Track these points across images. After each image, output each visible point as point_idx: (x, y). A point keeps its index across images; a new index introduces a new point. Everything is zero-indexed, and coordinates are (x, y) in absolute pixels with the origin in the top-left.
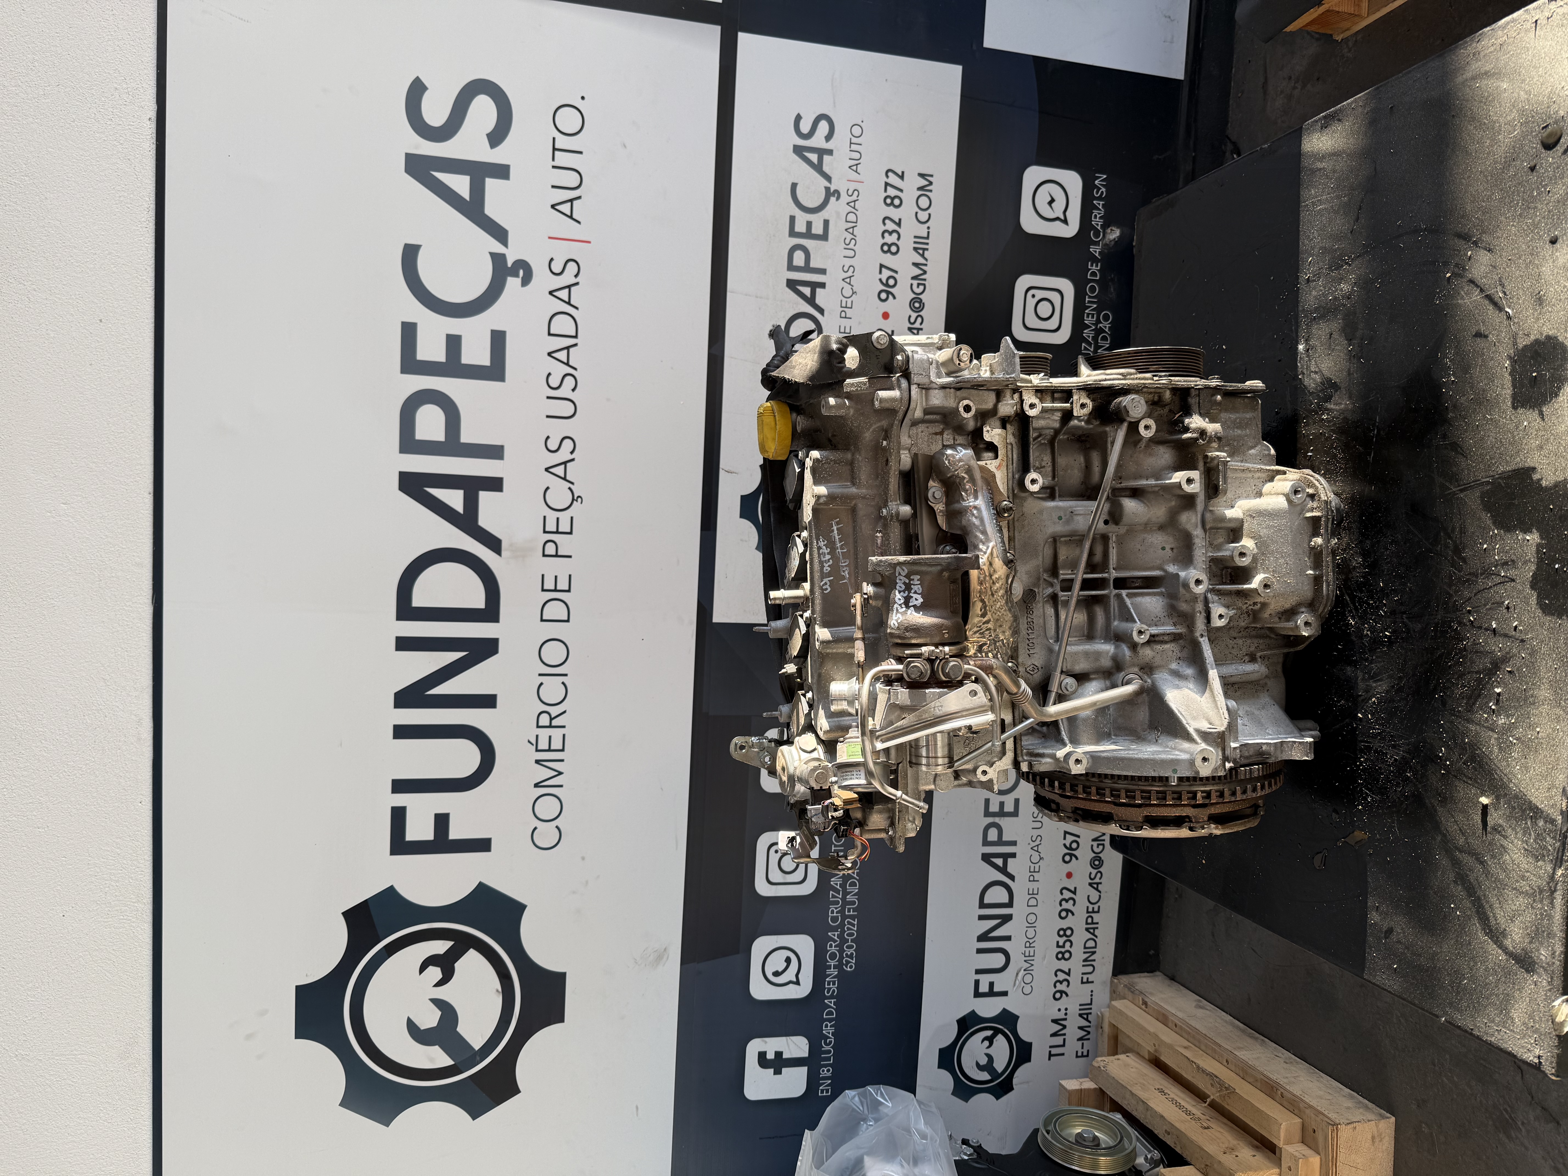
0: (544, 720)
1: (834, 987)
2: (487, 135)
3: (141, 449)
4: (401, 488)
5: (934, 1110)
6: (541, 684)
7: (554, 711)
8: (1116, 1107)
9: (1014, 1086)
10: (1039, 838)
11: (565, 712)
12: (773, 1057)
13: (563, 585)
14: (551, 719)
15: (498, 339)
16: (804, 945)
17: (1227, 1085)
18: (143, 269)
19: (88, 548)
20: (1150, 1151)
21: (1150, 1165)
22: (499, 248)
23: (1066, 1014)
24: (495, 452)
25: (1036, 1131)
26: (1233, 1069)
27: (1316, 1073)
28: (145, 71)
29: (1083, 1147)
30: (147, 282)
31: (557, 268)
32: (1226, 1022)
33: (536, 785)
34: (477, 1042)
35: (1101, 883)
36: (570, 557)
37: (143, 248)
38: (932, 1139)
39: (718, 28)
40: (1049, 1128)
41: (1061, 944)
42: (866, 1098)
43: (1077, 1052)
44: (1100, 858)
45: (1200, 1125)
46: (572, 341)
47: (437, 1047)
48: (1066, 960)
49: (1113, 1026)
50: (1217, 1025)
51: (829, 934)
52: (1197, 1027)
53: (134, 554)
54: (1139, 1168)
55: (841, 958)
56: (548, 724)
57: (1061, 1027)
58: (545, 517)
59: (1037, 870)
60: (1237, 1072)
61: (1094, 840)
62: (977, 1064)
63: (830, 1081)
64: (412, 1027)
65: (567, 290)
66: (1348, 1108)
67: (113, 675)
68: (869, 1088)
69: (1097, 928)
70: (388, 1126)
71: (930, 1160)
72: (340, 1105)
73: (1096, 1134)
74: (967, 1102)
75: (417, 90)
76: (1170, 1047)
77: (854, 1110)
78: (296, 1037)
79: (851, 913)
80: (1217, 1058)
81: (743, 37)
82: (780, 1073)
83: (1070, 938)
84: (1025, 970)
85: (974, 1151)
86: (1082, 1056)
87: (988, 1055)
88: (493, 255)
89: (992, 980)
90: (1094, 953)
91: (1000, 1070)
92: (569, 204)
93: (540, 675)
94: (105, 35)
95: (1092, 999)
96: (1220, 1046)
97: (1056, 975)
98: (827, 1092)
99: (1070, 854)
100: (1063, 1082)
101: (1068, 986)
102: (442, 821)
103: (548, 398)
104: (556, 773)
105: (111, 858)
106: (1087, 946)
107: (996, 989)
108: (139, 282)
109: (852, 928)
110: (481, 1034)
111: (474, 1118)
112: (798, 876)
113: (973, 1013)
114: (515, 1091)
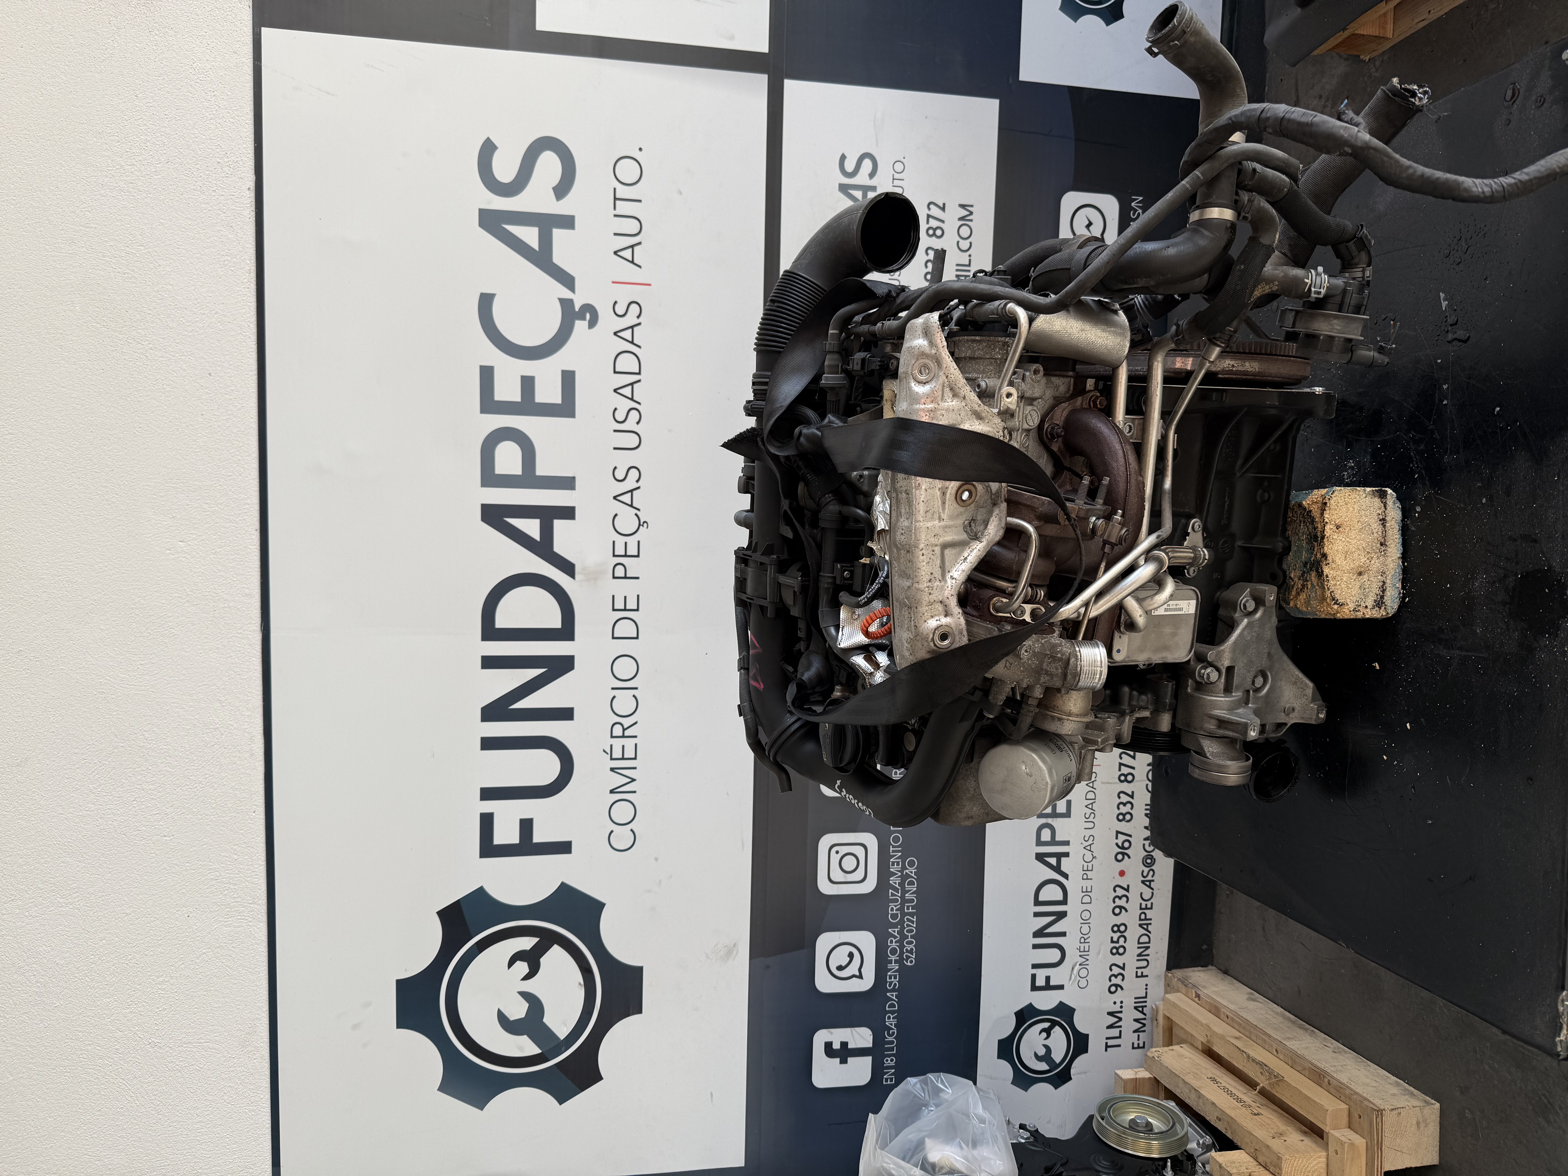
0: (618, 731)
1: (896, 981)
2: (553, 188)
3: (249, 490)
4: (483, 519)
5: (992, 1096)
6: (614, 697)
7: (627, 722)
8: (1170, 1095)
9: (1072, 1077)
10: (1092, 838)
11: (636, 723)
12: (839, 1047)
13: (632, 605)
14: (624, 730)
15: (568, 379)
16: (866, 940)
17: (1276, 1074)
18: (246, 326)
19: (203, 581)
20: (1202, 1137)
21: (1202, 1150)
22: (566, 294)
23: (1121, 1007)
24: (568, 483)
25: (1091, 1117)
26: (1282, 1058)
27: (1364, 1062)
28: (244, 146)
29: (1136, 1132)
30: (250, 337)
31: (620, 310)
32: (1277, 1013)
33: (612, 792)
34: (562, 1033)
35: (1153, 881)
36: (638, 578)
37: (246, 307)
38: (989, 1123)
39: (764, 78)
40: (1104, 1115)
41: (1115, 939)
42: (927, 1085)
43: (1133, 1044)
44: (1152, 856)
45: (1250, 1112)
46: (636, 378)
47: (525, 1037)
48: (1120, 954)
49: (1167, 1018)
50: (1267, 1016)
51: (890, 930)
52: (1248, 1018)
53: (244, 586)
54: (1190, 1153)
55: (902, 953)
56: (621, 735)
57: (1116, 1020)
58: (614, 542)
59: (1090, 869)
60: (1287, 1061)
62: (1036, 1055)
63: (893, 1071)
64: (502, 1018)
65: (630, 330)
66: (1394, 1095)
67: (227, 696)
68: (930, 1076)
69: (1150, 924)
70: (482, 1109)
71: (988, 1142)
72: (439, 1089)
73: (1149, 1120)
74: (1026, 1091)
75: (488, 149)
76: (1222, 1037)
77: (915, 1096)
78: (398, 1027)
79: (910, 910)
80: (1267, 1048)
81: (789, 84)
82: (846, 1062)
83: (1124, 934)
84: (1080, 965)
85: (1031, 1135)
86: (1139, 1047)
87: (1046, 1046)
88: (561, 300)
89: (1048, 975)
90: (1148, 948)
91: (1058, 1061)
92: (630, 250)
93: (613, 689)
94: (207, 115)
95: (1146, 993)
96: (1270, 1036)
97: (1111, 970)
98: (891, 1080)
99: (1123, 853)
100: (1119, 1072)
101: (1123, 980)
102: (526, 826)
103: (615, 431)
104: (630, 780)
105: (230, 863)
106: (1141, 941)
107: (1053, 983)
108: (243, 337)
109: (912, 925)
110: (566, 1025)
111: (561, 1102)
112: (859, 875)
113: (1030, 1005)
114: (598, 1078)
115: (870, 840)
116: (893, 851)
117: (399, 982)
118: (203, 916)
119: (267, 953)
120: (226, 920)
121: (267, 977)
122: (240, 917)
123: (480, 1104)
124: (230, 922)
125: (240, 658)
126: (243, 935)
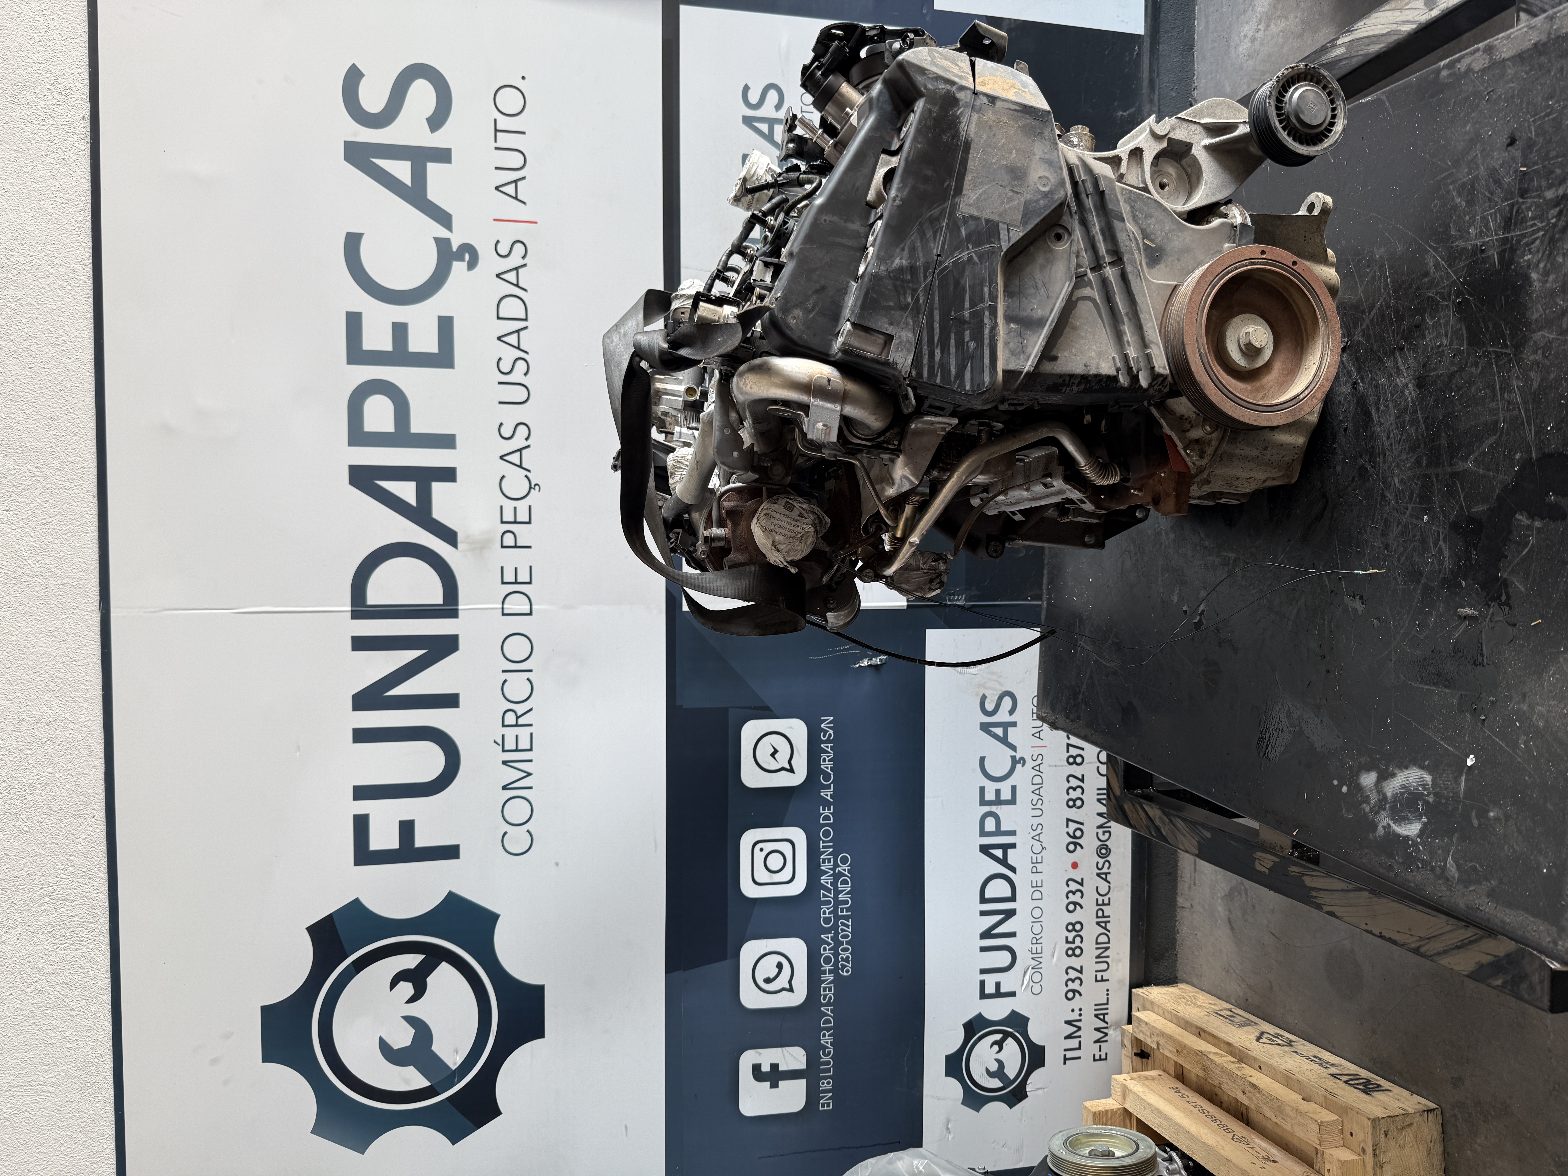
0: (510, 718)
1: (830, 994)
2: (427, 119)
3: (84, 452)
4: (352, 482)
6: (505, 681)
7: (520, 709)
10: (1040, 827)
11: (531, 710)
12: (768, 1070)
13: (523, 577)
14: (517, 718)
15: (446, 325)
16: (796, 949)
18: (81, 269)
22: (443, 233)
23: (1080, 1015)
24: (447, 441)
28: (78, 71)
31: (503, 250)
33: (505, 788)
34: (454, 1061)
35: (1109, 873)
36: (529, 547)
37: (80, 248)
39: (659, 2)
41: (1070, 939)
43: (1094, 1055)
44: (1107, 846)
46: (522, 324)
47: (412, 1067)
48: (1076, 956)
51: (822, 936)
53: (80, 560)
55: (837, 961)
56: (514, 723)
57: (1076, 1029)
58: (501, 507)
59: (1039, 861)
61: (1099, 827)
62: (987, 1070)
63: (830, 1094)
64: (385, 1047)
65: (515, 272)
67: (61, 686)
69: (1109, 922)
70: (362, 1153)
74: (978, 1112)
75: (353, 77)
78: (263, 1061)
79: (845, 913)
81: (684, 9)
82: (777, 1086)
83: (1080, 933)
84: (1033, 968)
86: (1100, 1059)
87: (999, 1061)
88: (437, 240)
89: (998, 981)
90: (1107, 948)
91: (1012, 1078)
92: (514, 185)
93: (504, 671)
94: (35, 36)
95: (1108, 999)
97: (1067, 973)
98: (828, 1105)
99: (1075, 842)
101: (1081, 985)
102: (407, 828)
103: (500, 383)
104: (526, 774)
105: (65, 877)
106: (1099, 941)
107: (1003, 990)
108: (77, 282)
109: (847, 929)
110: (457, 1053)
111: (454, 1142)
112: (786, 875)
113: (980, 1016)
114: (496, 1112)
115: (798, 835)
116: (824, 847)
117: (263, 1008)
118: (35, 939)
119: (110, 980)
120: (61, 942)
121: (110, 1007)
122: (78, 939)
123: (361, 1148)
124: (66, 945)
125: (76, 642)
126: (82, 959)
